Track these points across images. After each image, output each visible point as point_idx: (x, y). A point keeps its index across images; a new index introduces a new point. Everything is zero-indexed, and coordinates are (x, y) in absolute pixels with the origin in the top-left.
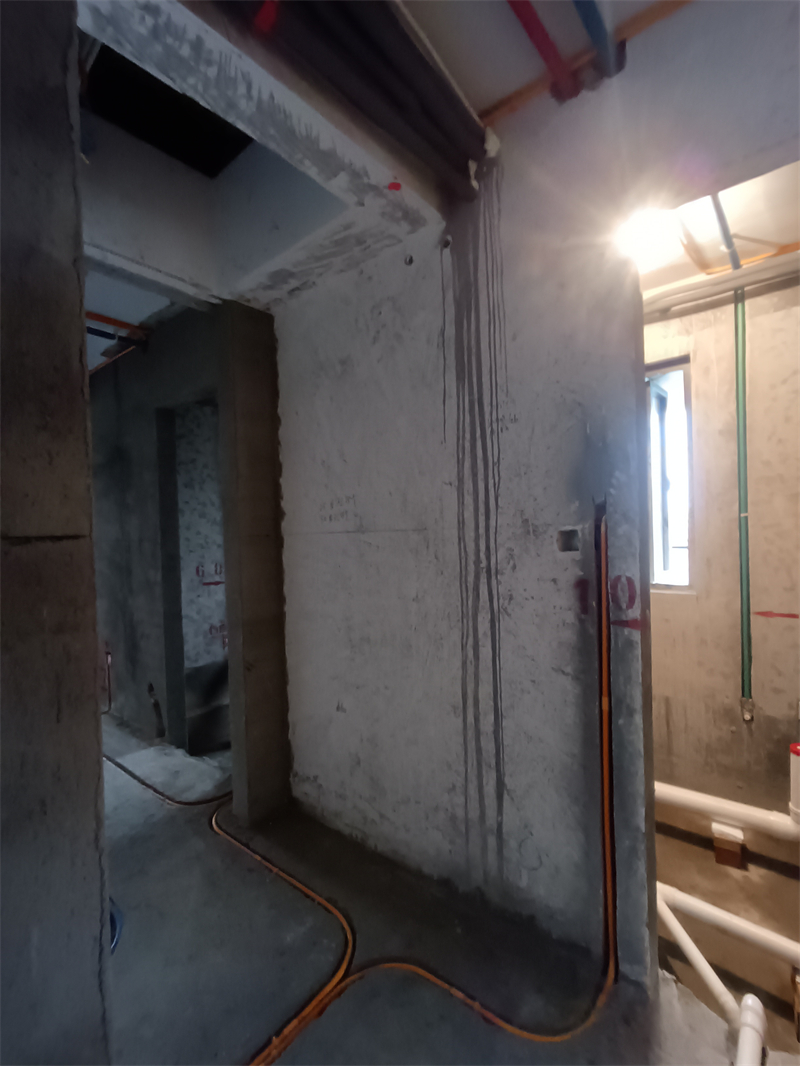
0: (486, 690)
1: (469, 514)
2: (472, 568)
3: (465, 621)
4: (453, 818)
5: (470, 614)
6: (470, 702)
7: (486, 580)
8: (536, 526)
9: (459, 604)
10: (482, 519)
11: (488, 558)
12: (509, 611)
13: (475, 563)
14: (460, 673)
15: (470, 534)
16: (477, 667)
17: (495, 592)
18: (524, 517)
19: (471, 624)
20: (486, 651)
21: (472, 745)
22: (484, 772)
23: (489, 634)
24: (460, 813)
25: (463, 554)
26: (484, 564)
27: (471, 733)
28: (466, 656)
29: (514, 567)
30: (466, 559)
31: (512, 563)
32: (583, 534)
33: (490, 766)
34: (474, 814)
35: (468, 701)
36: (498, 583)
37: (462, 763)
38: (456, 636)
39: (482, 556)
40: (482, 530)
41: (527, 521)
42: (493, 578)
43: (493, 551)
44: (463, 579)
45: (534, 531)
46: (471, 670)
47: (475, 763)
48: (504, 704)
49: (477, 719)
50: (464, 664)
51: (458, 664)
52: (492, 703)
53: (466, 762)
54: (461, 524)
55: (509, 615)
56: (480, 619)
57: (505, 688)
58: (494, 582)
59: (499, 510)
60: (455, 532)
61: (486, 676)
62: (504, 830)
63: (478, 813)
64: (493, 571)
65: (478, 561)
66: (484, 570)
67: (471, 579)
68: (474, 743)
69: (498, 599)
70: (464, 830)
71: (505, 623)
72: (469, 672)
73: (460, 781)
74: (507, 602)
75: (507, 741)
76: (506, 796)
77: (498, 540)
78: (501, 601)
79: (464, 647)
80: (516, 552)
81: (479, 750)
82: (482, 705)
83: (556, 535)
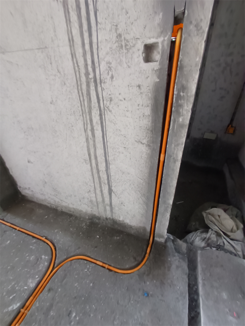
0: (100, 152)
1: (76, 31)
2: (84, 79)
3: (84, 116)
4: (91, 201)
5: (87, 111)
6: (93, 157)
7: (94, 88)
8: (128, 41)
9: (79, 105)
10: (86, 35)
11: (94, 71)
12: (110, 108)
13: (85, 74)
14: (86, 144)
15: (79, 51)
16: (94, 141)
17: (100, 96)
18: (118, 32)
19: (88, 117)
20: (98, 133)
21: (96, 176)
22: (103, 186)
23: (99, 122)
24: (94, 199)
25: (76, 68)
26: (91, 76)
27: (95, 171)
28: (88, 136)
29: (112, 77)
30: (79, 72)
31: (110, 73)
32: (163, 46)
33: (105, 183)
34: (100, 199)
35: (91, 157)
36: (103, 89)
37: (92, 182)
38: (80, 125)
39: (90, 69)
40: (87, 47)
41: (120, 36)
42: (99, 85)
43: (97, 65)
44: (79, 87)
45: (126, 45)
46: (91, 142)
47: (98, 182)
48: (110, 158)
49: (97, 165)
50: (87, 140)
51: (84, 140)
52: (104, 158)
53: (94, 182)
54: (71, 41)
55: (110, 111)
56: (93, 114)
57: (110, 151)
58: (99, 89)
59: (99, 25)
60: (68, 49)
61: (100, 145)
62: (113, 204)
63: (101, 199)
64: (98, 81)
65: (87, 74)
66: (92, 80)
67: (84, 87)
68: (97, 174)
69: (103, 101)
70: (96, 205)
71: (108, 116)
72: (90, 143)
73: (92, 189)
74: (109, 102)
75: (112, 173)
76: (113, 194)
77: (100, 54)
78: (105, 102)
79: (85, 131)
80: (113, 65)
81: (99, 178)
82: (99, 159)
83: (142, 48)
